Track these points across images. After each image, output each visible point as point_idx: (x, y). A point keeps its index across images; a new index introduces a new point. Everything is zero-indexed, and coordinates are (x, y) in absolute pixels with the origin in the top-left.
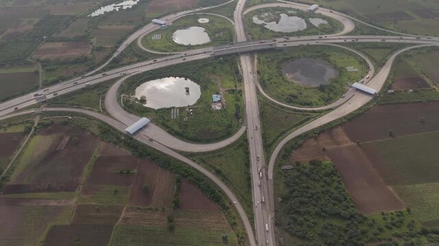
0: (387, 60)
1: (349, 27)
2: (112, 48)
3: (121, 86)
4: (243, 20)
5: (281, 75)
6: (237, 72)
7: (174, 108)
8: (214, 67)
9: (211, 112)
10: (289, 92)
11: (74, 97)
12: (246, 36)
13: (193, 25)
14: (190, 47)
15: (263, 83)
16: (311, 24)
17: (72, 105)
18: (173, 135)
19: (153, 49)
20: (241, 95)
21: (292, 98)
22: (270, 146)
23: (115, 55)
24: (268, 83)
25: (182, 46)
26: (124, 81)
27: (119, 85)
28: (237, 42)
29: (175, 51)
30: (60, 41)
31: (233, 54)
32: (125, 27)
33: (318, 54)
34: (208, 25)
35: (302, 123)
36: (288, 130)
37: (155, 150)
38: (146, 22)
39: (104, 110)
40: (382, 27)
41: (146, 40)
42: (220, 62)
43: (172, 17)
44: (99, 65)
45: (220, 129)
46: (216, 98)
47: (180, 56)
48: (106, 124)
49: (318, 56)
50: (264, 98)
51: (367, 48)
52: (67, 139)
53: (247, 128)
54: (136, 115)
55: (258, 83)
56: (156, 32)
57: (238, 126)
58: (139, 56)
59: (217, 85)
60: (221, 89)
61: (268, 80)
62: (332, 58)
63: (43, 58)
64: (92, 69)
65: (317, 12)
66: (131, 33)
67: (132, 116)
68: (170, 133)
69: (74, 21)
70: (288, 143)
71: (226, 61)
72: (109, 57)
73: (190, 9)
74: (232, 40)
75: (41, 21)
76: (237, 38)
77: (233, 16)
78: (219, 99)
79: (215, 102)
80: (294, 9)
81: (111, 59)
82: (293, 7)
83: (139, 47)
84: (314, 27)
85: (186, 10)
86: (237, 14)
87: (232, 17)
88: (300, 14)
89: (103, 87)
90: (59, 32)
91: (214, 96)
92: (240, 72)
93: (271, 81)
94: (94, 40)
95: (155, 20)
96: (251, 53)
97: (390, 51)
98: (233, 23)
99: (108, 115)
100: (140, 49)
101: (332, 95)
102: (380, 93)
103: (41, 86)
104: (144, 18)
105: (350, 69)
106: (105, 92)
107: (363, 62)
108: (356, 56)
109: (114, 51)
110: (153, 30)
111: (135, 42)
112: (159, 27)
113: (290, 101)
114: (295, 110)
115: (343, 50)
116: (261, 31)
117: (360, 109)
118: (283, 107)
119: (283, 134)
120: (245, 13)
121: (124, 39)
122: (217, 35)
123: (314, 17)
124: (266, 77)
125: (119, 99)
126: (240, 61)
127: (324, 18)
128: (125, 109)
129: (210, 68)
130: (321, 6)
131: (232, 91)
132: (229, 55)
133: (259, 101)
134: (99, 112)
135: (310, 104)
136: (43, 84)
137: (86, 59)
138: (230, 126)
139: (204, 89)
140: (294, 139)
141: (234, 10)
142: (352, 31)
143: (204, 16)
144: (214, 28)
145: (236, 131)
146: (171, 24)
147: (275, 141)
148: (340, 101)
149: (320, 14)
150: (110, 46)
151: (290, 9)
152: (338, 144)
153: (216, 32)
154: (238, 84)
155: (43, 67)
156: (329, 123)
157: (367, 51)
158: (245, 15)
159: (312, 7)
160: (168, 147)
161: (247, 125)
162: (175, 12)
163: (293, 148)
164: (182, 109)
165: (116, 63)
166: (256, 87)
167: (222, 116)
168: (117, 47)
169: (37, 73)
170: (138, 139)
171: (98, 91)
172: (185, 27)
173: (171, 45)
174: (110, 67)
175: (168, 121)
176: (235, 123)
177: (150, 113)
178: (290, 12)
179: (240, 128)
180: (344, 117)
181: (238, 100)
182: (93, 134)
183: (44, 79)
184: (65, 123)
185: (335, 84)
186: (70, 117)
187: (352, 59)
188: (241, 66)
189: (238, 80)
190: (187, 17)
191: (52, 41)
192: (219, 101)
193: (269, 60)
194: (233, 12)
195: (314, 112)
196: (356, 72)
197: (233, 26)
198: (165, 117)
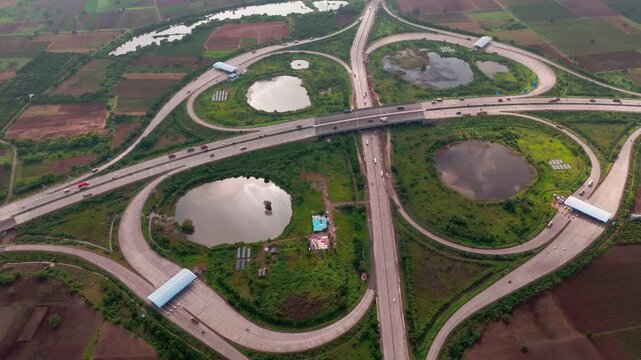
0: (620, 148)
1: (547, 79)
2: (143, 116)
3: (152, 196)
4: (366, 65)
5: (434, 176)
6: (357, 170)
7: (241, 245)
8: (317, 159)
9: (309, 256)
10: (451, 213)
11: (64, 219)
12: (372, 95)
13: (283, 73)
14: (276, 117)
15: (402, 192)
16: (481, 73)
17: (58, 239)
18: (238, 310)
19: (212, 119)
20: (364, 217)
21: (456, 227)
22: (421, 338)
23: (146, 133)
24: (411, 191)
25: (263, 113)
26: (157, 187)
27: (146, 196)
28: (356, 109)
29: (250, 124)
30: (55, 103)
31: (349, 132)
32: (169, 75)
33: (497, 133)
34: (309, 73)
35: (479, 285)
36: (453, 300)
37: (200, 345)
38: (205, 66)
39: (117, 248)
40: (603, 81)
41: (201, 102)
42: (326, 148)
43: (249, 58)
44: (117, 152)
45: (325, 295)
46: (319, 223)
47: (257, 135)
48: (115, 281)
49: (498, 138)
50: (407, 224)
51: (582, 122)
52: (39, 315)
53: (376, 295)
54: (172, 261)
55: (394, 191)
56: (220, 85)
57: (359, 288)
58: (189, 135)
59: (321, 194)
60: (328, 203)
61: (412, 186)
62: (521, 142)
63: (24, 136)
64: (104, 160)
65: (490, 50)
66: (177, 88)
67: (165, 263)
68: (231, 304)
69: (84, 63)
70: (454, 332)
71: (338, 145)
72: (135, 136)
73: (279, 44)
74: (347, 105)
75: (31, 63)
76: (355, 99)
77: (349, 58)
78: (324, 226)
79: (317, 232)
80: (451, 45)
81: (138, 141)
82: (449, 40)
83: (188, 116)
84: (487, 79)
85: (273, 44)
86: (356, 51)
87: (347, 59)
88: (462, 54)
89: (118, 199)
90: (57, 86)
91: (316, 218)
92: (362, 168)
93: (416, 188)
94: (113, 102)
95: (219, 65)
96: (380, 129)
97: (622, 128)
98: (350, 71)
99: (122, 260)
100: (191, 120)
101: (528, 220)
102: (616, 219)
103: (10, 194)
104: (201, 59)
105: (556, 164)
106: (121, 211)
107: (578, 152)
108: (564, 137)
109: (146, 124)
110: (214, 83)
111: (181, 107)
112: (224, 77)
113: (451, 234)
114: (465, 255)
115: (540, 127)
116: (397, 85)
117: (584, 253)
118: (441, 247)
119: (445, 310)
120: (369, 51)
121: (166, 99)
122: (322, 93)
123: (483, 60)
124: (407, 180)
125: (144, 224)
126: (361, 146)
127: (503, 61)
128: (153, 248)
129: (309, 159)
130: (495, 39)
131: (348, 209)
132: (342, 134)
133: (397, 231)
134: (107, 254)
135: (489, 242)
136: (14, 192)
137: (95, 140)
138: (344, 291)
139: (297, 202)
140: (465, 323)
141: (351, 44)
142: (553, 89)
143: (301, 56)
144: (317, 79)
145: (357, 300)
146: (245, 71)
147: (429, 327)
148: (545, 235)
149: (495, 54)
150: (139, 114)
151: (444, 44)
152: (551, 337)
153: (320, 88)
154: (357, 193)
155: (21, 154)
156: (530, 286)
157: (582, 127)
158: (369, 55)
159: (481, 42)
160: (226, 340)
161: (375, 288)
162: (253, 49)
163: (465, 345)
164: (256, 248)
165: (147, 150)
166: (391, 200)
167: (330, 266)
168: (151, 116)
169: (7, 167)
170: (172, 318)
171: (109, 206)
172: (269, 76)
173: (244, 111)
174: (136, 158)
175: (230, 274)
176: (353, 282)
177: (198, 257)
178: (444, 49)
179: (363, 293)
180: (558, 273)
181: (358, 228)
182: (89, 304)
183: (19, 179)
184: (42, 280)
185: (531, 197)
186: (52, 265)
187: (557, 144)
188: (363, 156)
189: (358, 186)
190: (273, 58)
191: (43, 103)
192: (325, 231)
193: (412, 143)
194: (349, 50)
195: (498, 258)
196: (567, 171)
197: (348, 77)
198: (225, 267)
